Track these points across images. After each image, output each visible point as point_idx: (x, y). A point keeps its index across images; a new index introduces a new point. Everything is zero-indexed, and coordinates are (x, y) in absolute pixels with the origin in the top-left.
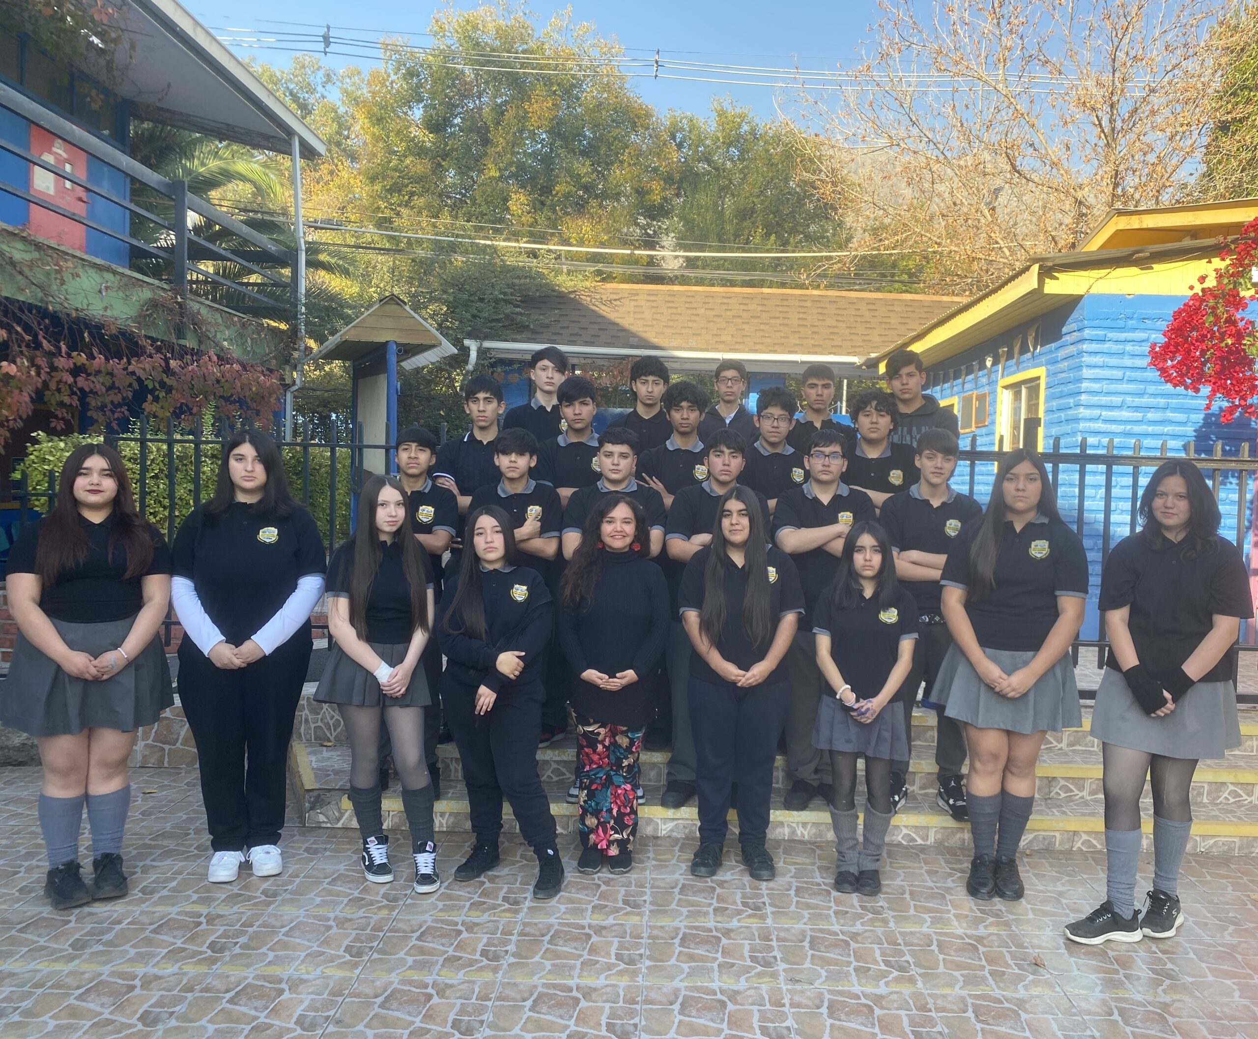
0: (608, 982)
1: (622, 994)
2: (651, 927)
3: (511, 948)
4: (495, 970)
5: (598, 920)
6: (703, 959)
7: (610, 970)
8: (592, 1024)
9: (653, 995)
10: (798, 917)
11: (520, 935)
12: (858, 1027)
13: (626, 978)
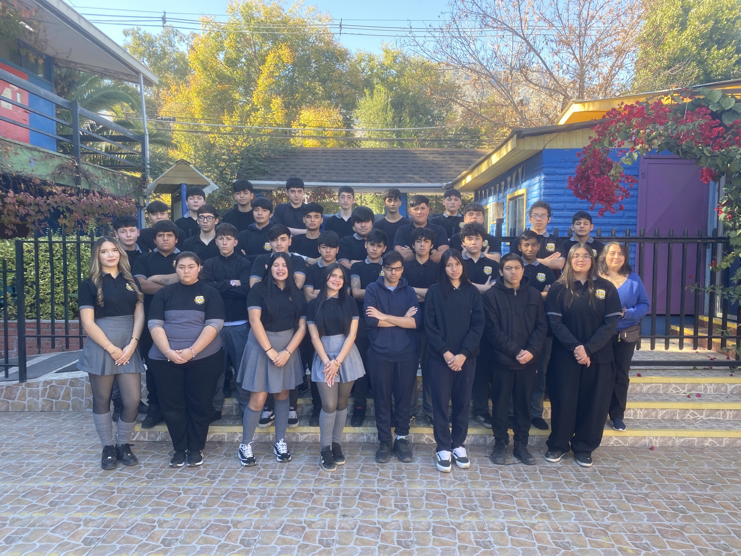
0: (249, 518)
1: (253, 524)
2: (280, 490)
3: (204, 501)
4: (192, 513)
5: (254, 486)
6: (300, 505)
7: (251, 512)
8: (233, 539)
9: (270, 524)
10: (357, 482)
11: (210, 494)
12: (370, 539)
13: (258, 516)
